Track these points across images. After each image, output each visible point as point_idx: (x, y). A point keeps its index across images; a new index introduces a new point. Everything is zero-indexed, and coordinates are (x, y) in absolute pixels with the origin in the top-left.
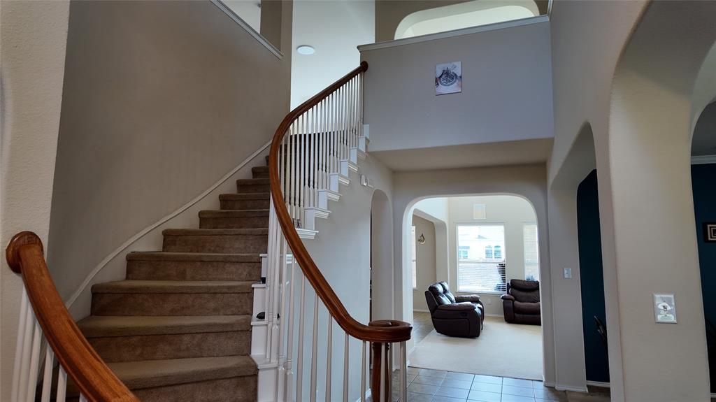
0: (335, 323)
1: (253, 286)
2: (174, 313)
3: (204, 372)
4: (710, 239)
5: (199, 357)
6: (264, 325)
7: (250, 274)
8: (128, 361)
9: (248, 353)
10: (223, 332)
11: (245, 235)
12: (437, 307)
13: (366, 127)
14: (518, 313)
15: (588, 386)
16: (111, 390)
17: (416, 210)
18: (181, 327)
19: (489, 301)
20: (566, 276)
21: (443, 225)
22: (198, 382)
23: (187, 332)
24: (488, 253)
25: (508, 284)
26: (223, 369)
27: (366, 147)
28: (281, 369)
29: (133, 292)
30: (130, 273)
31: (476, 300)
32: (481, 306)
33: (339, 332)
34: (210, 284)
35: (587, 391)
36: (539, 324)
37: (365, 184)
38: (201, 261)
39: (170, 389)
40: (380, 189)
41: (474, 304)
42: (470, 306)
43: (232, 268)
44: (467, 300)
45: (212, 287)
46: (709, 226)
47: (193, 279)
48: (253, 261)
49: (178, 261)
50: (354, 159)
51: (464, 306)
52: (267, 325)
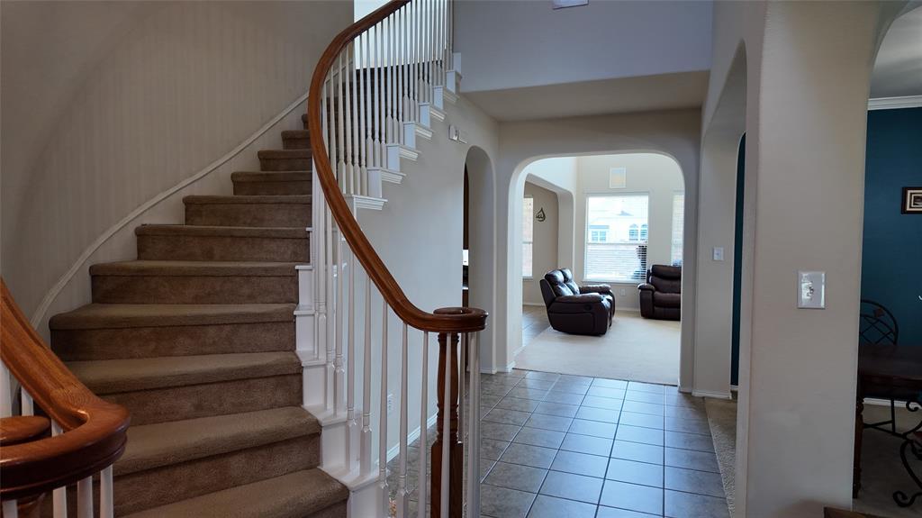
0: (390, 310)
1: (297, 267)
2: (197, 300)
3: (232, 371)
4: (908, 209)
5: (230, 353)
6: (310, 315)
7: (295, 253)
8: (140, 357)
9: (293, 348)
10: (259, 323)
11: (289, 203)
12: (554, 299)
13: (457, 57)
14: (657, 306)
15: (732, 392)
16: (52, 379)
17: (529, 176)
18: (203, 317)
19: (623, 292)
20: (716, 258)
21: (568, 196)
22: (226, 381)
23: (212, 322)
24: (632, 233)
25: (649, 271)
26: (255, 366)
27: (457, 85)
28: (331, 366)
29: (143, 274)
30: (142, 252)
31: (605, 291)
32: (611, 298)
33: (396, 321)
34: (243, 265)
35: (731, 397)
36: (679, 320)
37: (455, 138)
38: (232, 236)
39: (190, 390)
40: (479, 146)
41: (602, 296)
42: (596, 297)
43: (273, 246)
44: (595, 290)
45: (245, 268)
46: (909, 192)
47: (223, 259)
48: (299, 236)
49: (201, 236)
50: (439, 103)
51: (588, 297)
52: (313, 315)
